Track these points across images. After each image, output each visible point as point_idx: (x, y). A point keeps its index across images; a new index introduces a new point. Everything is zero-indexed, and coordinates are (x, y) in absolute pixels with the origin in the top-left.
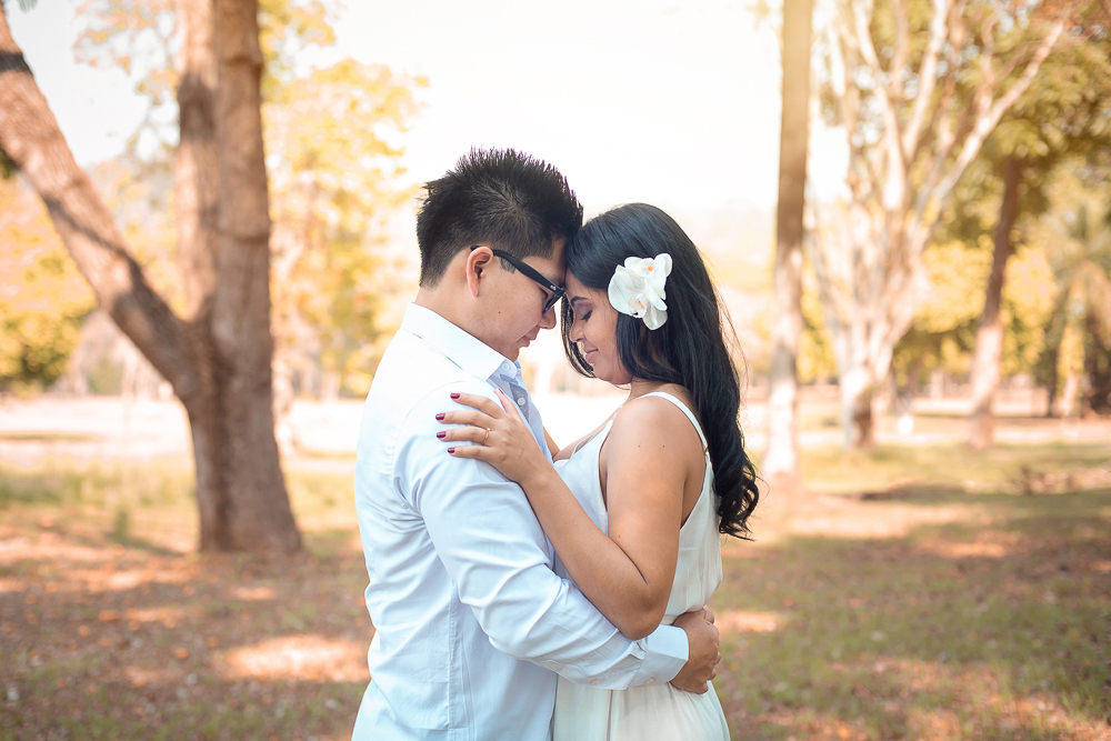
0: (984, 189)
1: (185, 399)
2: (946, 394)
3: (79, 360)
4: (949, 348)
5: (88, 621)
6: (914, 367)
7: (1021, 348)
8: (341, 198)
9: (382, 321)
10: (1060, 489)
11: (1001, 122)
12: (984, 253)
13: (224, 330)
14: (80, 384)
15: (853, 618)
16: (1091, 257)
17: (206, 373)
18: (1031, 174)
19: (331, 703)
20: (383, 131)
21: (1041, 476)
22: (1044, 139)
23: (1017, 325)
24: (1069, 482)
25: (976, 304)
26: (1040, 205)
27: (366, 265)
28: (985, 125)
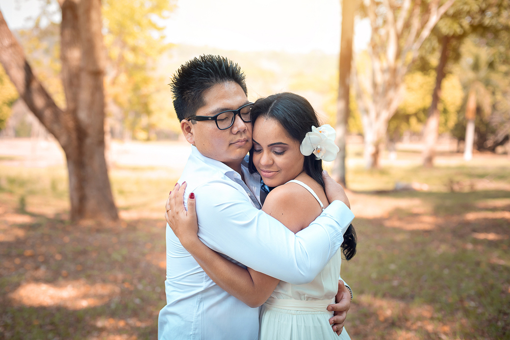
0: (433, 50)
1: (65, 148)
2: (411, 141)
3: (11, 122)
4: (413, 121)
5: (20, 255)
6: (397, 129)
7: (446, 121)
8: (134, 49)
9: (153, 107)
10: (466, 189)
11: (441, 18)
12: (431, 79)
13: (83, 115)
14: (11, 132)
15: (380, 256)
16: (478, 80)
17: (74, 136)
18: (454, 43)
19: (138, 301)
20: (154, 18)
21: (458, 183)
22: (461, 26)
23: (445, 111)
24: (472, 186)
25: (428, 101)
26: (457, 57)
27: (146, 81)
28: (434, 19)
